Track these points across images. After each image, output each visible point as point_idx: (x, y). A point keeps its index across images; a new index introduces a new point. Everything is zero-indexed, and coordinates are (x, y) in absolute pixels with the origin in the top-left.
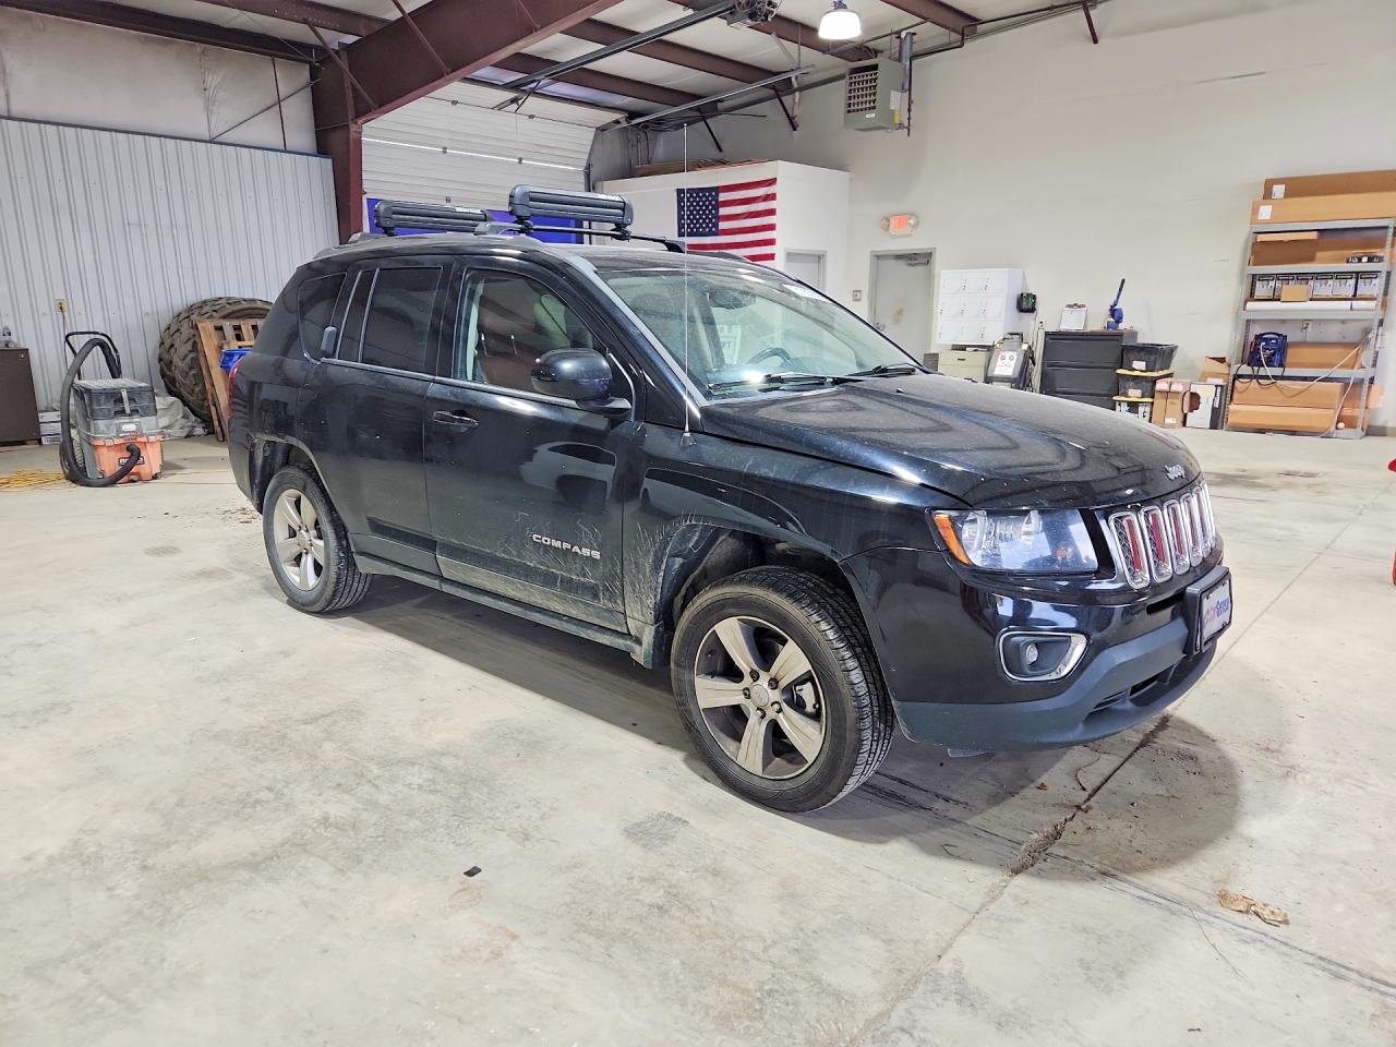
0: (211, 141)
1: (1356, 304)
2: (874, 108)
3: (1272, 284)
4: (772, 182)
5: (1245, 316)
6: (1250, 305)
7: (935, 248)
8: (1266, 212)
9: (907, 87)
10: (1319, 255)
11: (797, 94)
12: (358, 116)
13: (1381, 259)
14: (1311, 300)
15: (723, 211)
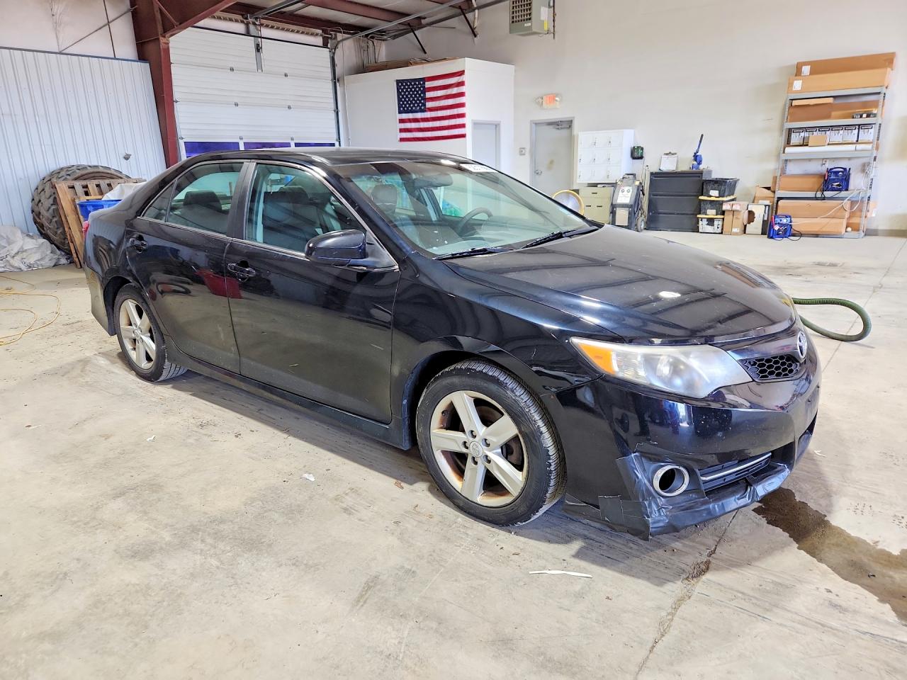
0: (61, 53)
1: (859, 147)
2: (530, 19)
3: (802, 134)
4: (461, 73)
5: (784, 157)
6: (788, 150)
7: (574, 118)
8: (798, 85)
9: (552, 4)
10: (834, 114)
11: (477, 11)
12: (165, 31)
13: (875, 115)
14: (828, 144)
15: (429, 95)
